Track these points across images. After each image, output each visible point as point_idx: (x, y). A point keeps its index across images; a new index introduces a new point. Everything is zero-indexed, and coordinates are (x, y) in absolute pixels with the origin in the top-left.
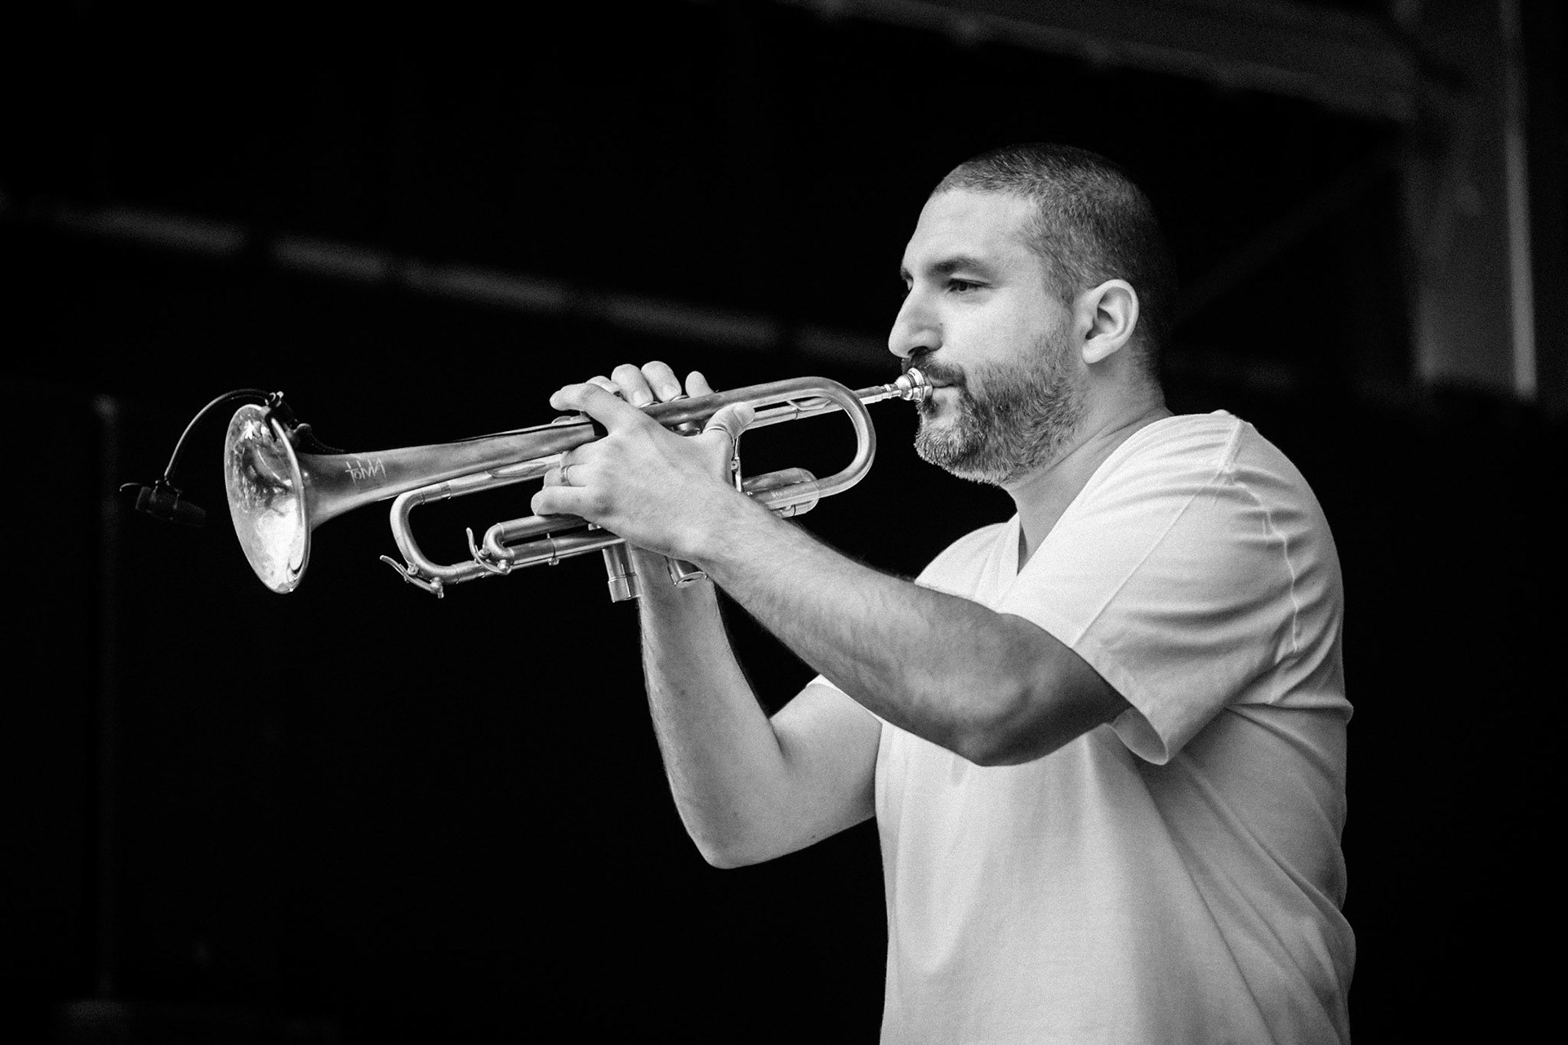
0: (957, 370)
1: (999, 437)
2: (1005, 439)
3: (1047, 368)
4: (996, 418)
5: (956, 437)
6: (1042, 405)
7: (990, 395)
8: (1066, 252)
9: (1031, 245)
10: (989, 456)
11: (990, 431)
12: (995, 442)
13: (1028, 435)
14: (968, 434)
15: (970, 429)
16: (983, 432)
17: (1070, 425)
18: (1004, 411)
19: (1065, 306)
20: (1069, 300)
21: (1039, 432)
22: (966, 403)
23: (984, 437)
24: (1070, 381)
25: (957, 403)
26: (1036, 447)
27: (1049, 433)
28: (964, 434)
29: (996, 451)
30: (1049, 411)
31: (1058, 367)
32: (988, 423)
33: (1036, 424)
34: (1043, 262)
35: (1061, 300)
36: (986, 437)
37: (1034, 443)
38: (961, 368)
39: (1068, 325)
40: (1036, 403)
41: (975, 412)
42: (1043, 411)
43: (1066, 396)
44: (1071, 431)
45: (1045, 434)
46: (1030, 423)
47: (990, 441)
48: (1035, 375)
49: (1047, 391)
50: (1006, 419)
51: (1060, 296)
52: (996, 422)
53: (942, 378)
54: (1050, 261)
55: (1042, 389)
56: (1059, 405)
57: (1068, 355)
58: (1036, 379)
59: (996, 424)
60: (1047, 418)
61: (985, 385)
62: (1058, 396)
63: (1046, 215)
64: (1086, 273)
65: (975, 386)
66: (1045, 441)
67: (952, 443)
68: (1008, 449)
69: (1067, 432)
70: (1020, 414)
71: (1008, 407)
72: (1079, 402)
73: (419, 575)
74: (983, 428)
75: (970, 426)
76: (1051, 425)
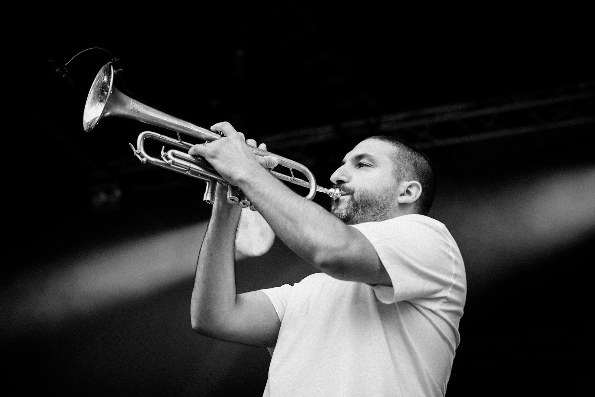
0: (352, 189)
1: (359, 215)
2: (361, 218)
3: (384, 198)
4: (360, 210)
5: (344, 212)
6: (378, 210)
7: (361, 200)
8: (403, 166)
9: (392, 159)
11: (356, 213)
12: (357, 218)
14: (348, 212)
15: (350, 211)
16: (354, 213)
18: (364, 207)
19: (397, 181)
20: (399, 180)
22: (351, 201)
24: (391, 205)
25: (348, 200)
28: (347, 212)
29: (356, 221)
30: (380, 213)
31: (388, 198)
32: (356, 210)
33: (374, 215)
34: (394, 166)
35: (396, 179)
36: (354, 216)
38: (354, 189)
39: (396, 188)
40: (376, 208)
41: (353, 205)
42: (378, 212)
43: (388, 209)
46: (372, 214)
47: (355, 217)
48: (379, 198)
49: (382, 205)
50: (363, 210)
51: (396, 178)
52: (360, 211)
53: (346, 191)
54: (396, 166)
55: (380, 204)
56: (384, 212)
57: (393, 196)
58: (380, 200)
59: (359, 211)
60: (378, 215)
61: (361, 196)
62: (385, 209)
63: (399, 153)
64: (407, 175)
65: (356, 196)
67: (342, 214)
70: (369, 210)
71: (366, 206)
72: (391, 214)
73: (139, 154)
74: (354, 211)
75: (350, 209)
76: (379, 218)
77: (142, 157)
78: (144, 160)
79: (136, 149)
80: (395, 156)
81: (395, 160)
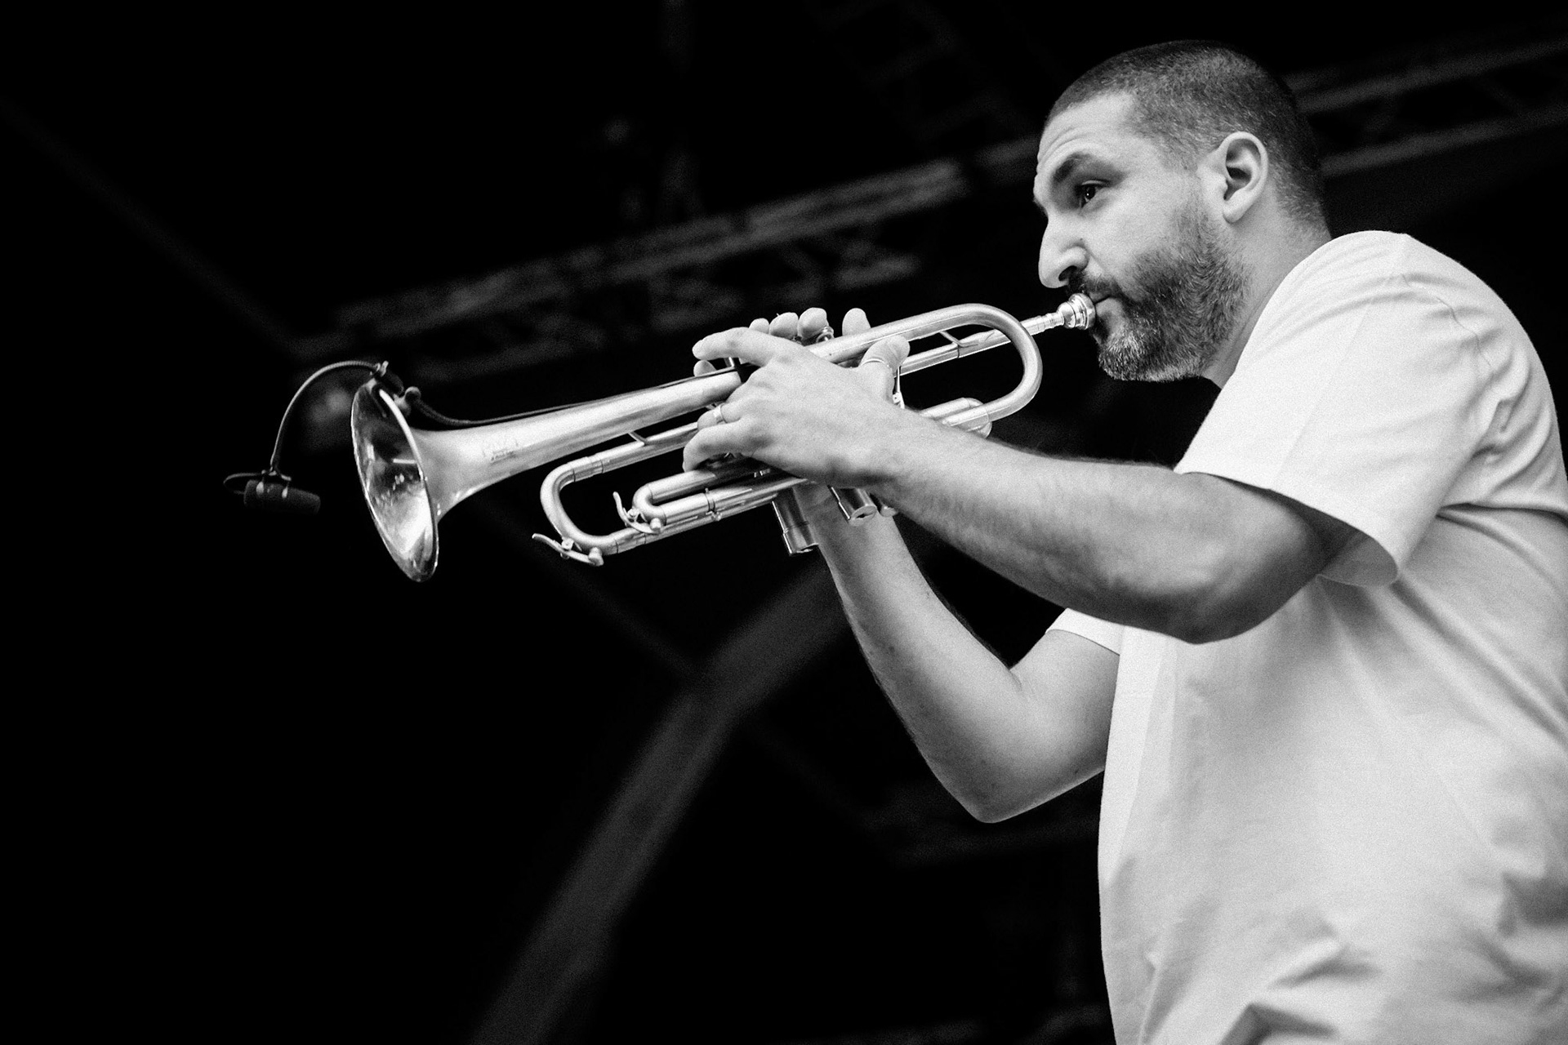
0: (1109, 279)
1: (1174, 326)
2: (1181, 325)
3: (1192, 240)
4: (1164, 306)
5: (1130, 342)
6: (1202, 278)
7: (1149, 289)
8: (1174, 124)
10: (1172, 348)
11: (1163, 325)
13: (1201, 311)
14: (1142, 335)
15: (1143, 331)
17: (1237, 289)
18: (1168, 297)
19: (1192, 177)
20: (1193, 170)
21: (1209, 304)
22: (1130, 310)
23: (1159, 333)
24: (1219, 245)
25: (1122, 312)
26: (1212, 320)
27: (1220, 303)
28: (1138, 338)
29: (1178, 340)
30: (1211, 281)
31: (1204, 232)
33: (1204, 298)
34: (1155, 142)
35: (1187, 173)
36: (1162, 332)
37: (1209, 317)
38: (1113, 277)
39: (1199, 195)
40: (1195, 278)
41: (1142, 313)
42: (1205, 283)
43: (1222, 261)
44: (1240, 294)
45: (1216, 305)
46: (1197, 299)
48: (1182, 249)
49: (1202, 261)
50: (1172, 305)
51: (1184, 169)
52: (1165, 312)
53: (1098, 290)
54: (1161, 139)
55: (1196, 261)
56: (1218, 273)
57: (1208, 220)
58: (1184, 254)
59: (1166, 315)
60: (1213, 288)
62: (1214, 264)
63: (1143, 100)
64: (1201, 138)
65: (1130, 287)
66: (1219, 310)
67: (1129, 349)
68: (1188, 332)
69: (1236, 296)
70: (1184, 295)
71: (1169, 292)
72: (1237, 264)
73: (574, 548)
74: (1154, 325)
75: (1141, 327)
76: (1218, 295)
77: (586, 551)
78: (595, 555)
79: (560, 541)
80: (1139, 117)
81: (1146, 126)
